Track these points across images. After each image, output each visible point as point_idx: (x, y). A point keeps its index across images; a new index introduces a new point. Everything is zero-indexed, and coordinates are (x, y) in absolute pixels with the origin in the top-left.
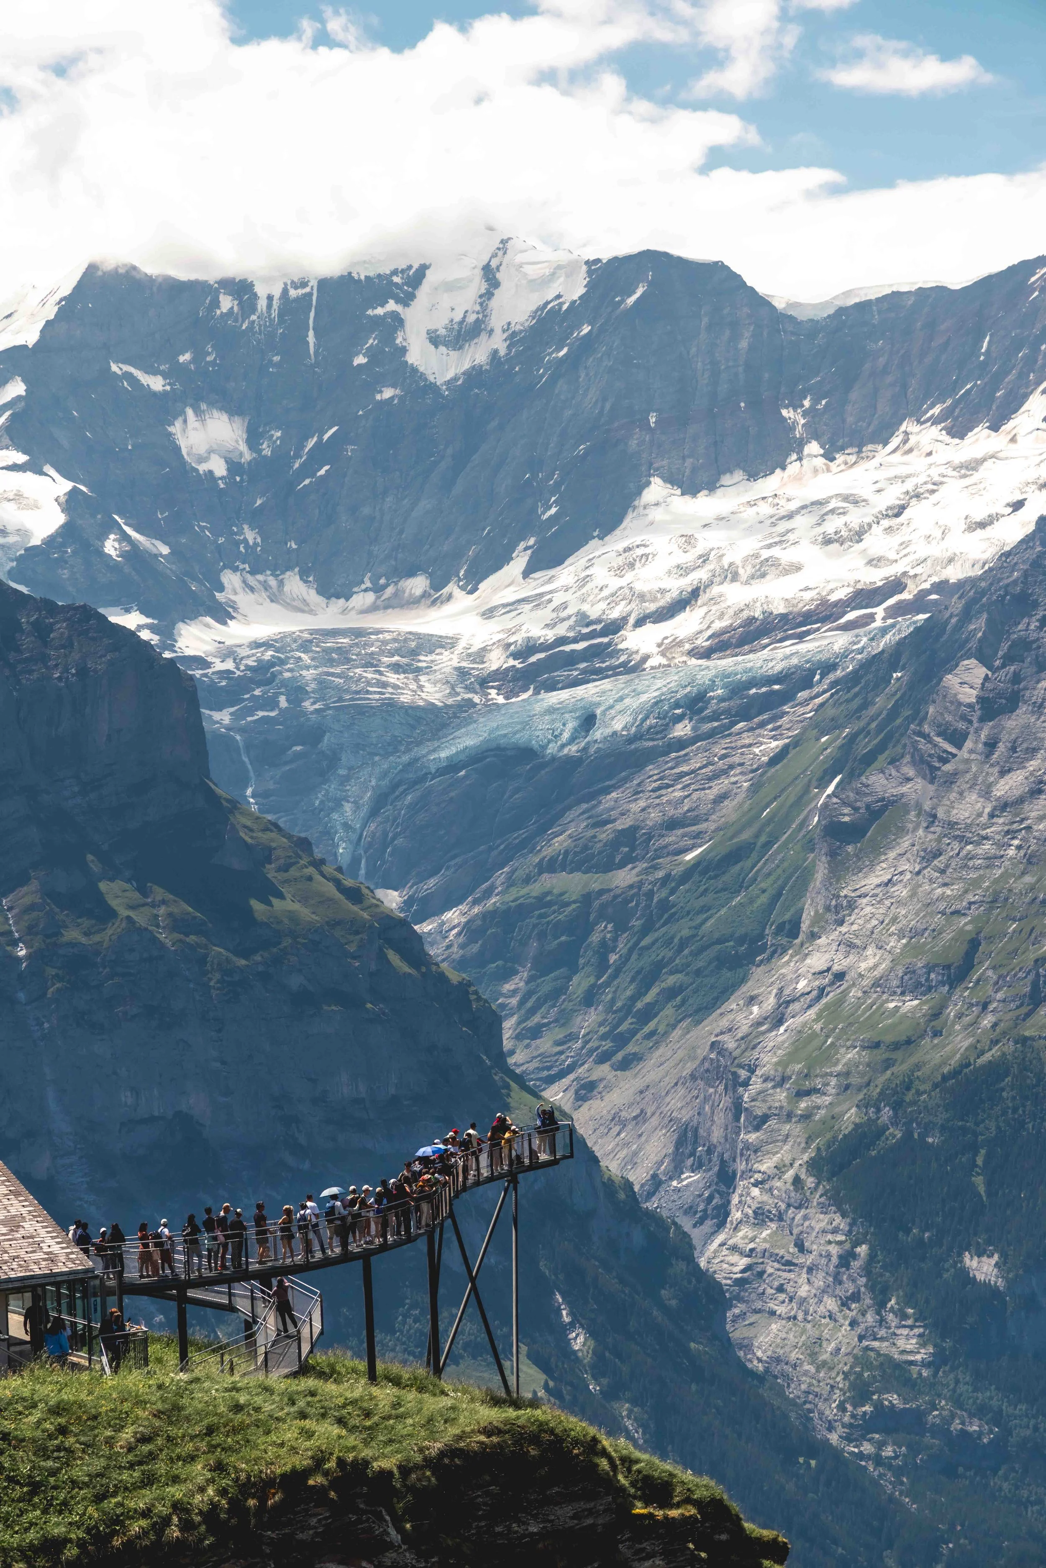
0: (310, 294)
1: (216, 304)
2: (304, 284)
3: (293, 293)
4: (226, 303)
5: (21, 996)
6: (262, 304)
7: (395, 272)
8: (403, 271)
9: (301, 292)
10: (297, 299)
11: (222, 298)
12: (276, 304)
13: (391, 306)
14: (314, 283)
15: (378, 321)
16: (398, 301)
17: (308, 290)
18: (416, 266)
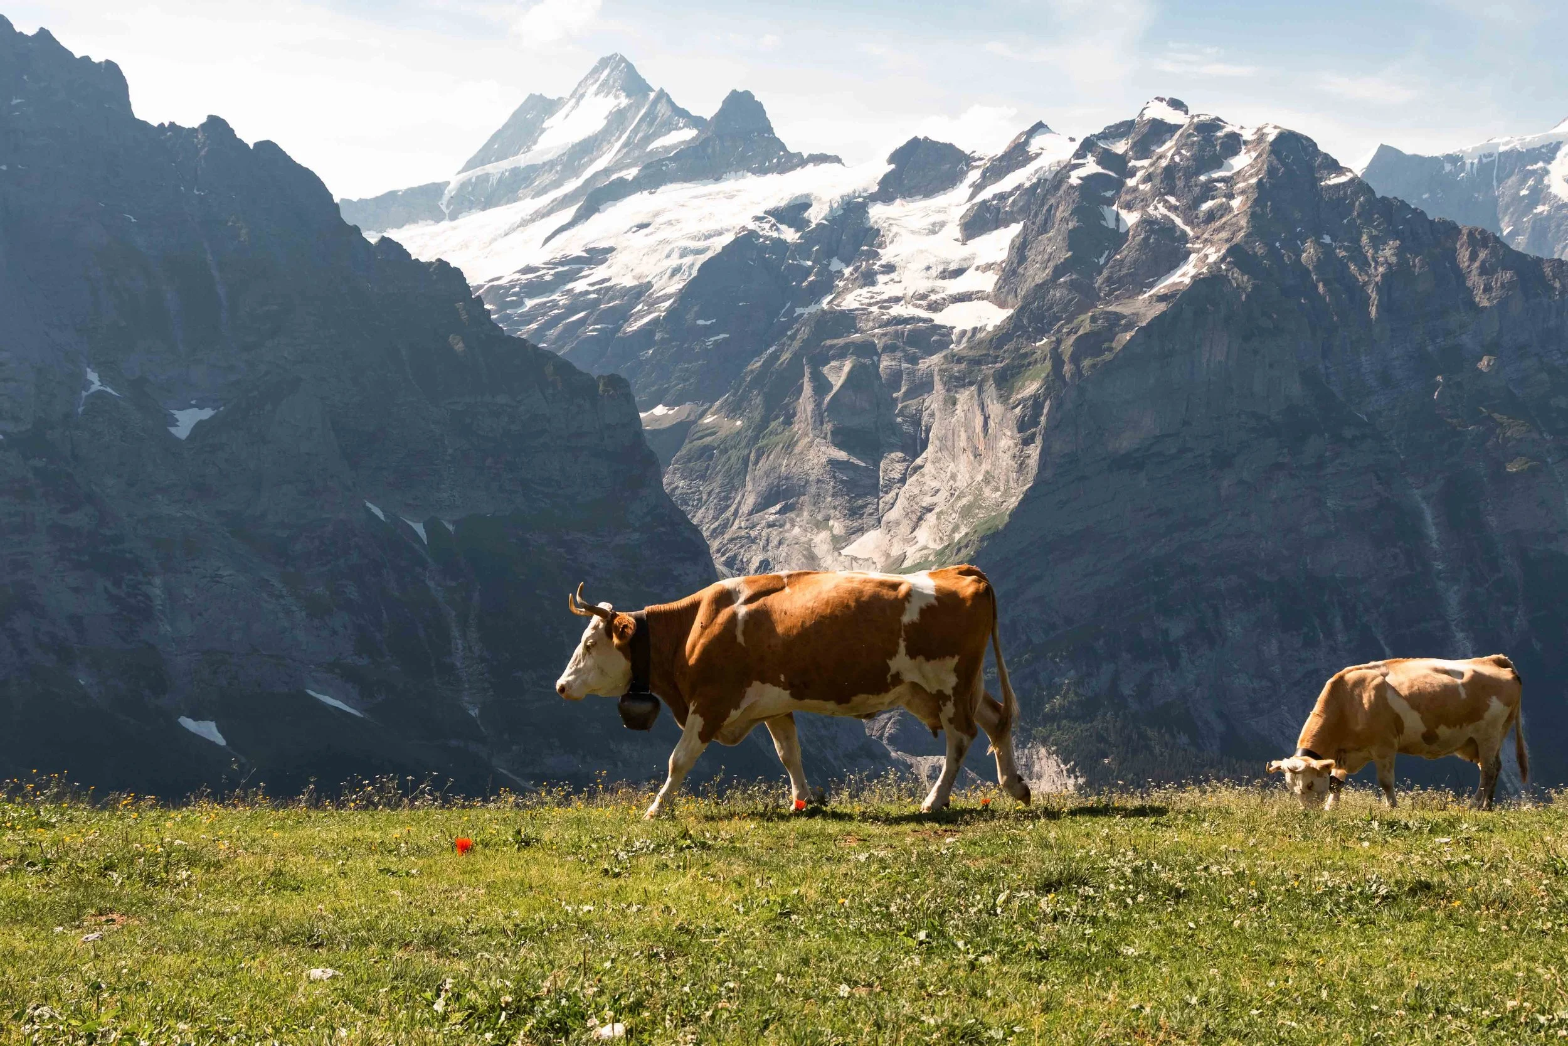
0: (1494, 161)
1: (1443, 168)
2: (1490, 155)
3: (1485, 160)
4: (1448, 167)
5: (1549, 460)
6: (1468, 166)
7: (1543, 147)
8: (1547, 146)
9: (1489, 159)
10: (1487, 163)
11: (1445, 165)
12: (1475, 166)
13: (1541, 164)
14: (1496, 155)
15: (1534, 172)
16: (1545, 161)
17: (1493, 158)
18: (1554, 143)
